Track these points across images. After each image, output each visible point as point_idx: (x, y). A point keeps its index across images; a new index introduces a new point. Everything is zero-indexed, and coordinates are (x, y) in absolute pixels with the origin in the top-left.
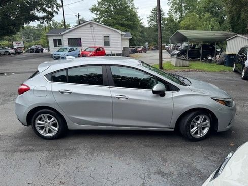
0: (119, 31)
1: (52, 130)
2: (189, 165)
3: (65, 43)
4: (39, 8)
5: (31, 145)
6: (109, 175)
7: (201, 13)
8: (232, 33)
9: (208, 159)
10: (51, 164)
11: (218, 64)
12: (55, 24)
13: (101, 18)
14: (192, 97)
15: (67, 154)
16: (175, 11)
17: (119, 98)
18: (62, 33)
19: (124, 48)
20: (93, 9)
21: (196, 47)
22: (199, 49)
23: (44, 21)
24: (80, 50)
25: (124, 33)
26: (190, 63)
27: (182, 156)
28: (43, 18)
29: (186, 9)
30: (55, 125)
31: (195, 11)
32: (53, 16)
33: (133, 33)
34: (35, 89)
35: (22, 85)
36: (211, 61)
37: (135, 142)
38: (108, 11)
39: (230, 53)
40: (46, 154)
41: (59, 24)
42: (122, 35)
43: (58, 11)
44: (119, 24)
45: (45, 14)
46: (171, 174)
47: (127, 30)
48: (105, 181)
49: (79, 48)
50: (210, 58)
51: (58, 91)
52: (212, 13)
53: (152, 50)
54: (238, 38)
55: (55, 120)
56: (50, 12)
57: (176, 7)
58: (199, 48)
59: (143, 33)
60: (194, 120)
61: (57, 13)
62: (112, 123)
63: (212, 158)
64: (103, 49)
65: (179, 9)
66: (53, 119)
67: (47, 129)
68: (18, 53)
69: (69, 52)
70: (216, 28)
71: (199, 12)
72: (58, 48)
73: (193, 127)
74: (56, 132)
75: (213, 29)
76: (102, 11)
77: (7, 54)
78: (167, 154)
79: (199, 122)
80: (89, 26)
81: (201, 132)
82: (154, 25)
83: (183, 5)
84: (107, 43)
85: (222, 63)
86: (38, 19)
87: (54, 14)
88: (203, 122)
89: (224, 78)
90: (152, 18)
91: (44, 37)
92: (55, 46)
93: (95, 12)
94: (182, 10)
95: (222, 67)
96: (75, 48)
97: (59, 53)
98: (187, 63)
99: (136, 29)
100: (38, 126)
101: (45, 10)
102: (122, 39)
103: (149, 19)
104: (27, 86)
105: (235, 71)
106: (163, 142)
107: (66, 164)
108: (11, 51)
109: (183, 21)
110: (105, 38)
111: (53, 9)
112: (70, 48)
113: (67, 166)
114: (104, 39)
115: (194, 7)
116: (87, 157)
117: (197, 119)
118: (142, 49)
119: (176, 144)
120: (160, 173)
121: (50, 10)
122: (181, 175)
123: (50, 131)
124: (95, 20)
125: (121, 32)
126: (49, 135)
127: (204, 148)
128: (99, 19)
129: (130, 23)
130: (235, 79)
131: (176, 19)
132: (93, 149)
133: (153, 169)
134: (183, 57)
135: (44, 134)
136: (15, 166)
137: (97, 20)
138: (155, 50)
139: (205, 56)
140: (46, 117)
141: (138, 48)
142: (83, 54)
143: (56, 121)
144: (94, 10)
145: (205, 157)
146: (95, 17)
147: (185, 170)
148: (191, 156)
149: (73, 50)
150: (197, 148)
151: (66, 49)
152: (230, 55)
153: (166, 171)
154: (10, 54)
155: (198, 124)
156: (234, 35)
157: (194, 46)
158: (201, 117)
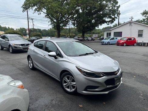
1: (31, 65)
3: (112, 35)
4: (108, 16)
18: (111, 29)
20: (143, 13)
28: (109, 22)
45: (110, 19)
49: (119, 38)
56: (113, 18)
64: (134, 38)
68: (93, 40)
69: (110, 40)
77: (87, 40)
84: (140, 35)
86: (106, 22)
92: (107, 36)
93: (145, 15)
101: (111, 17)
114: (139, 33)
149: (114, 39)
154: (89, 40)
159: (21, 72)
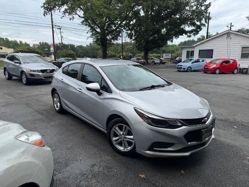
4: (189, 23)
18: (194, 45)
23: (192, 34)
69: (192, 63)
86: (186, 32)
92: (187, 57)
96: (202, 59)
108: (157, 61)
114: (242, 51)
149: (198, 62)
159: (40, 116)
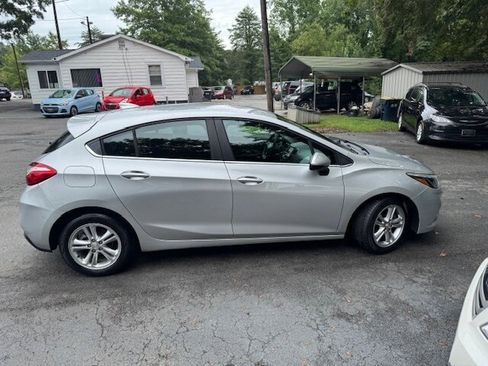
0: (180, 56)
1: (106, 255)
2: (387, 296)
3: (65, 80)
5: (66, 291)
6: (250, 330)
7: (328, 24)
8: (389, 62)
9: (414, 282)
10: (123, 323)
11: (370, 118)
12: (34, 41)
13: (137, 28)
14: (378, 174)
15: (150, 300)
16: (280, 18)
17: (243, 182)
18: (58, 59)
19: (191, 90)
20: (118, 10)
21: (330, 88)
22: (334, 92)
23: (11, 33)
24: (99, 94)
25: (189, 59)
26: (323, 117)
27: (369, 281)
29: (301, 16)
30: (113, 245)
31: (317, 19)
32: (32, 22)
33: (205, 61)
34: (66, 172)
35: (34, 164)
36: (356, 113)
37: (276, 266)
38: (151, 16)
39: (389, 98)
40: (104, 304)
41: (43, 39)
42: (187, 63)
43: (42, 11)
44: (176, 43)
46: (361, 315)
47: (193, 53)
48: (248, 342)
49: (97, 90)
50: (355, 108)
51: (119, 174)
52: (347, 24)
53: (242, 93)
54: (400, 70)
55: (112, 235)
56: (24, 12)
57: (282, 12)
58: (334, 90)
59: (222, 61)
60: (379, 215)
61: (40, 15)
62: (231, 233)
63: (420, 280)
64: (149, 90)
65: (288, 16)
66: (108, 233)
67: (96, 255)
69: (76, 98)
70: (355, 52)
71: (325, 22)
72: (50, 91)
73: (377, 228)
74: (115, 259)
75: (351, 54)
76: (137, 14)
78: (341, 282)
79: (387, 219)
80: (116, 45)
81: (391, 237)
82: (243, 46)
83: (295, 8)
84: (156, 80)
85: (377, 116)
87: (34, 18)
88: (394, 218)
89: (388, 142)
90: (238, 32)
91: (11, 68)
92: (43, 85)
93: (124, 17)
94: (294, 18)
95: (379, 123)
96: (88, 90)
97: (53, 101)
98: (316, 117)
99: (210, 52)
100: (75, 250)
102: (187, 72)
103: (232, 33)
104: (48, 167)
105: (403, 129)
106: (325, 260)
107: (156, 321)
109: (297, 37)
110: (152, 69)
111: (30, 8)
112: (77, 89)
113: (161, 323)
114: (150, 72)
115: (314, 13)
116: (196, 302)
117: (384, 214)
118: (225, 93)
119: (351, 261)
120: (341, 315)
121: (24, 8)
122: (378, 314)
123: (101, 258)
124: (124, 32)
125: (183, 58)
126: (99, 266)
127: (402, 265)
128: (133, 30)
129: (197, 40)
130: (406, 143)
131: (283, 35)
132: (201, 285)
133: (327, 311)
134: (306, 106)
135: (89, 266)
136: (45, 336)
137: (129, 34)
138: (246, 94)
139: (345, 104)
140: (93, 230)
141: (216, 89)
142: (107, 102)
143: (116, 237)
144: (120, 11)
145: (407, 279)
146: (125, 26)
147: (382, 305)
148: (384, 279)
149: (86, 95)
150: (389, 266)
151: (69, 92)
152: (389, 102)
153: (351, 311)
155: (386, 222)
156: (393, 65)
157: (326, 84)
158: (390, 209)
